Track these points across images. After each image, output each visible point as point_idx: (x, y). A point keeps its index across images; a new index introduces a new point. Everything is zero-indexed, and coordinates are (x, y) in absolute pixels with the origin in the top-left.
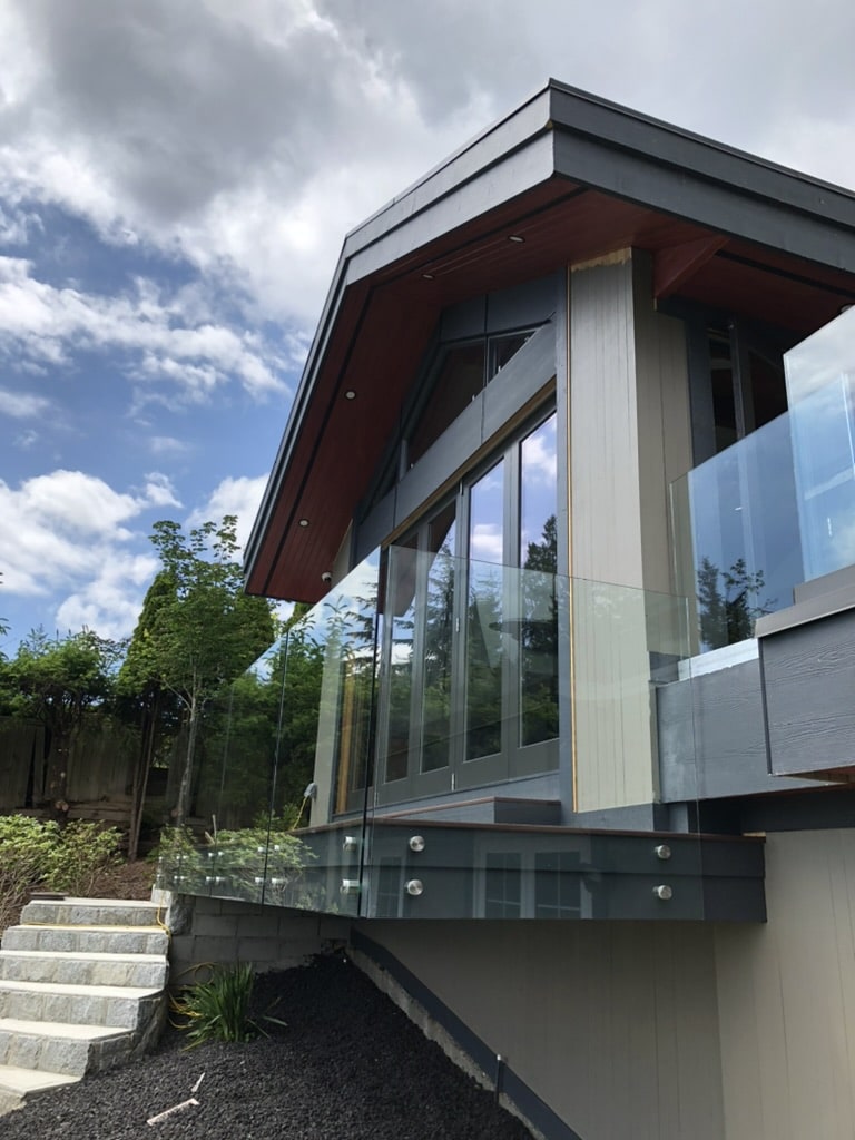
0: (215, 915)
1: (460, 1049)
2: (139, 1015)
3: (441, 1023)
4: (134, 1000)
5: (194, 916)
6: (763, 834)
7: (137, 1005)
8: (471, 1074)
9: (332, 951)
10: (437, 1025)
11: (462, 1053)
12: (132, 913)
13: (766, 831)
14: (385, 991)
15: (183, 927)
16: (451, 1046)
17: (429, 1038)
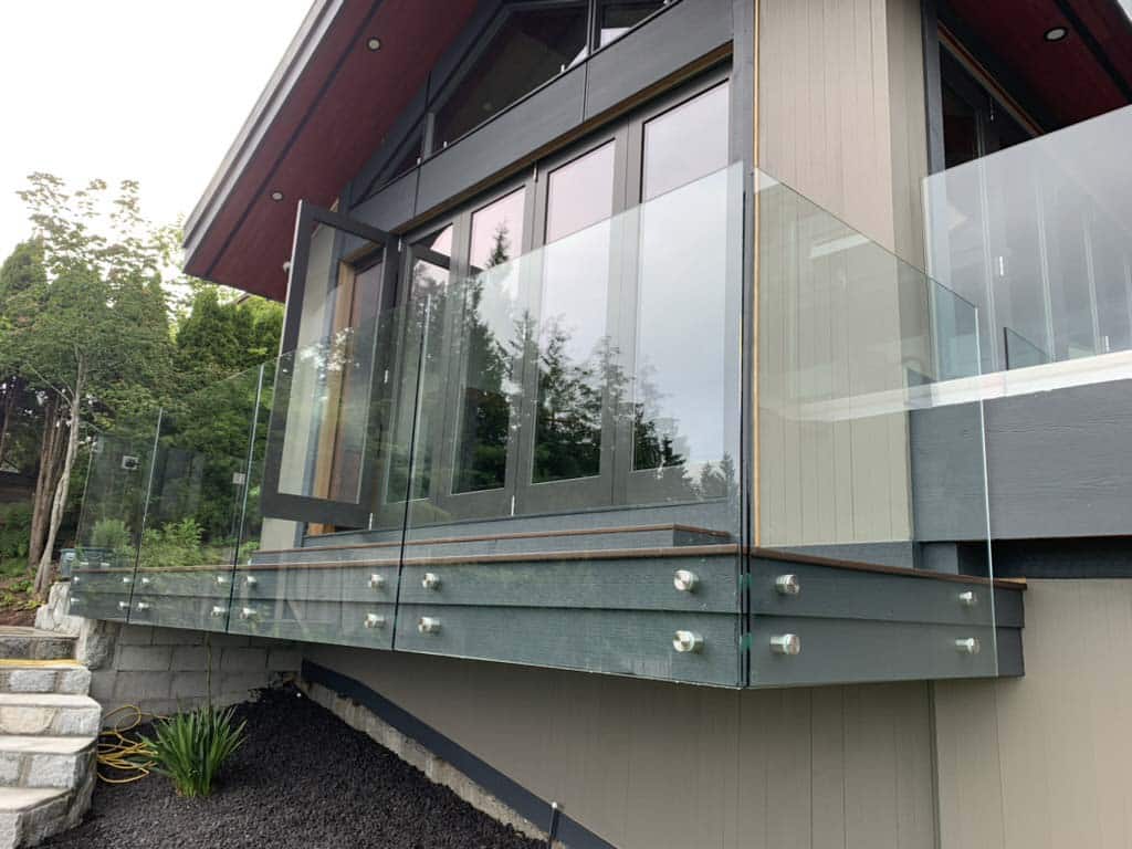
0: (144, 646)
1: (487, 793)
2: (75, 773)
3: (453, 765)
4: (70, 755)
5: (118, 648)
6: (1022, 581)
7: (73, 760)
8: (505, 821)
9: (280, 685)
10: (447, 767)
11: (490, 798)
12: (29, 644)
13: (1027, 577)
14: (361, 729)
15: (102, 661)
16: (472, 790)
17: (435, 781)
